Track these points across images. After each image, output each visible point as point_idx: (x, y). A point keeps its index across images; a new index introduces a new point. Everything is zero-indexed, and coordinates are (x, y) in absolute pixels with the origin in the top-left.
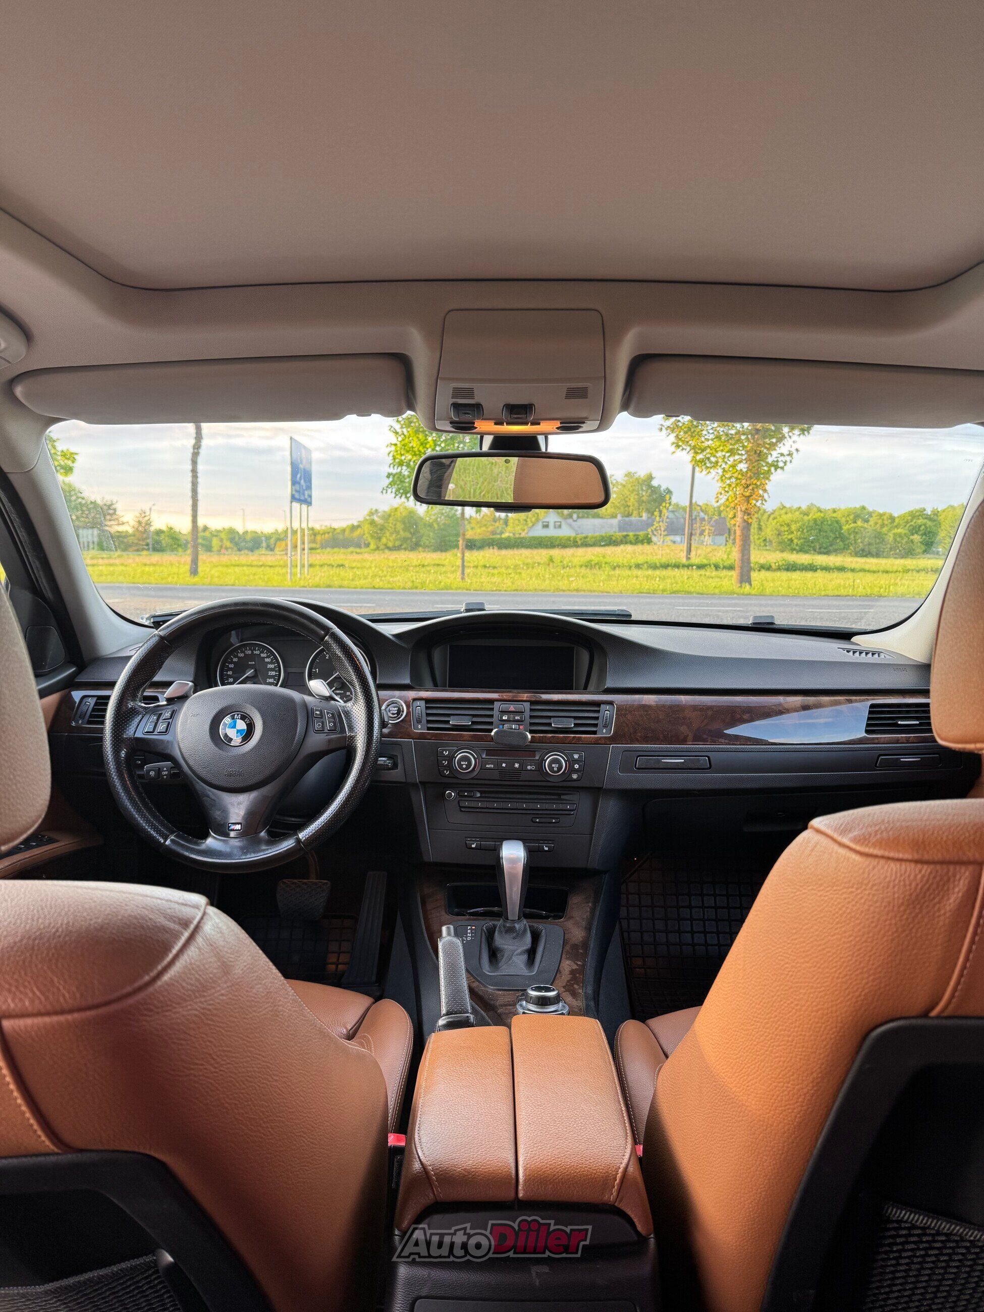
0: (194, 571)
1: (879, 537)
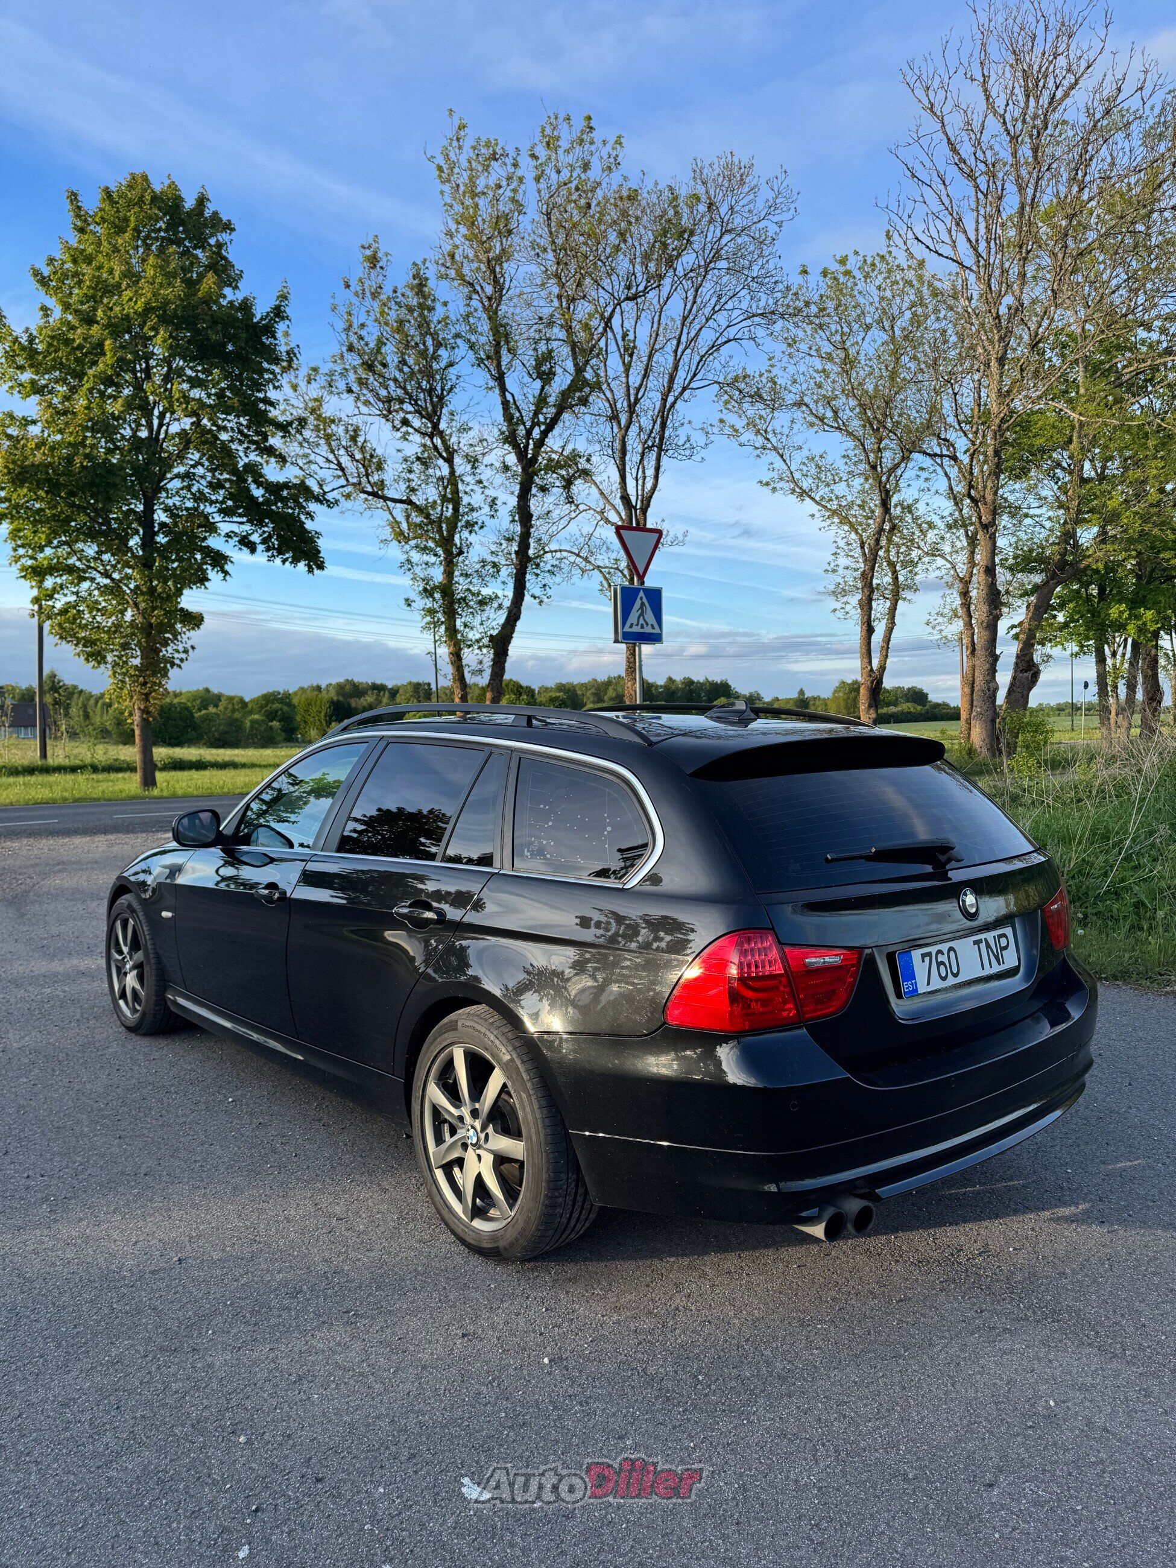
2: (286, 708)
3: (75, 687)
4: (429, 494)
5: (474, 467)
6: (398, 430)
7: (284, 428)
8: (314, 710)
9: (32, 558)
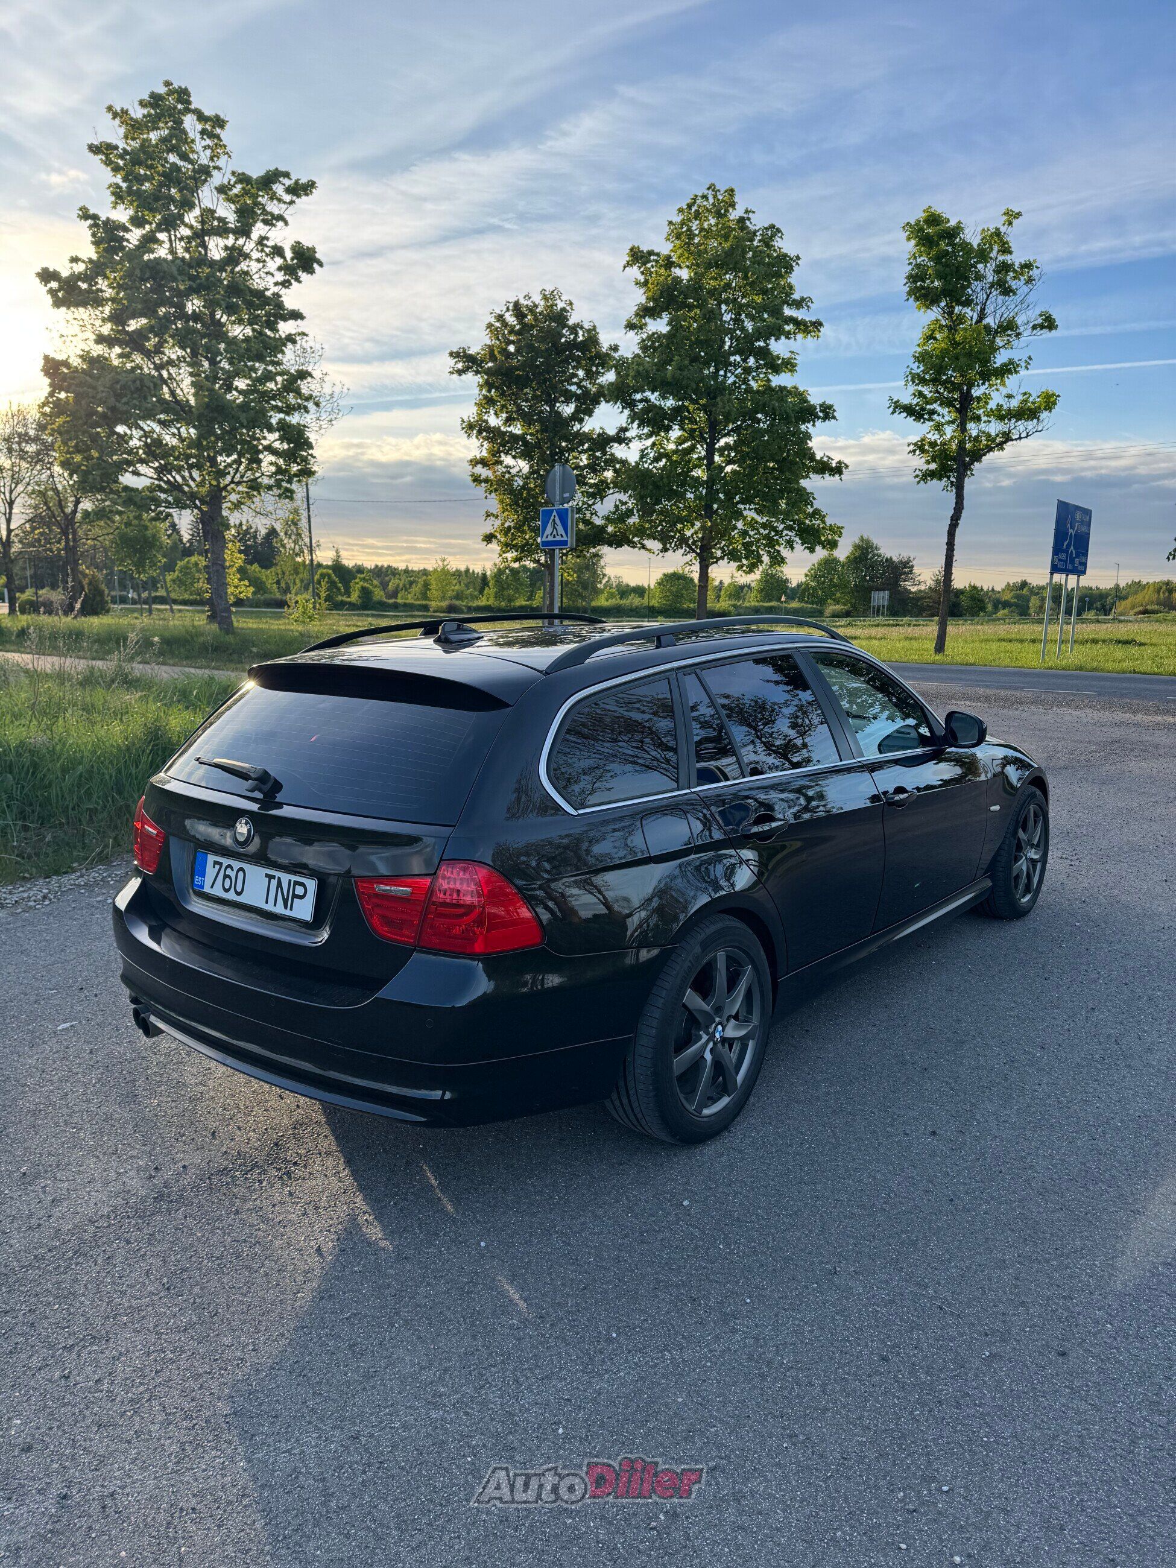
0: (940, 647)
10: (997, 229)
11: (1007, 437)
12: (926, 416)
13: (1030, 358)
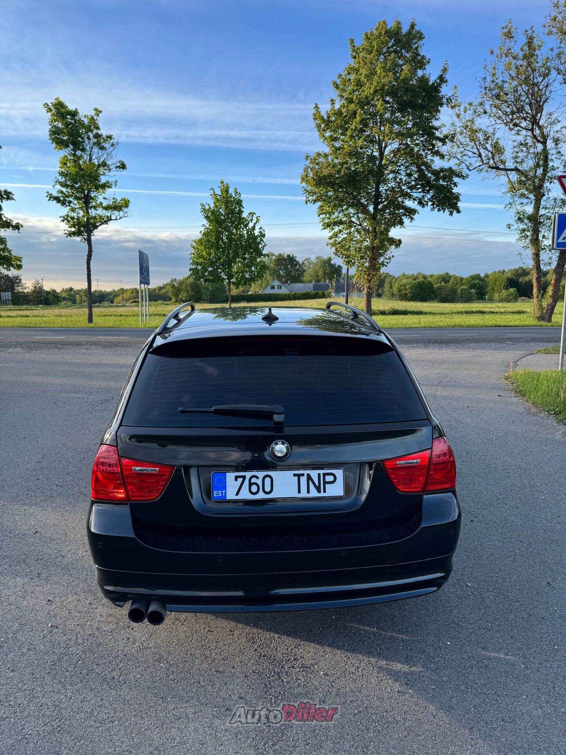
0: (90, 320)
1: (454, 291)
2: (481, 283)
3: (388, 274)
4: (529, 164)
5: (556, 144)
6: (512, 129)
7: (443, 141)
8: (498, 283)
9: (329, 218)
10: (93, 117)
11: (109, 219)
12: (67, 204)
13: (116, 181)
